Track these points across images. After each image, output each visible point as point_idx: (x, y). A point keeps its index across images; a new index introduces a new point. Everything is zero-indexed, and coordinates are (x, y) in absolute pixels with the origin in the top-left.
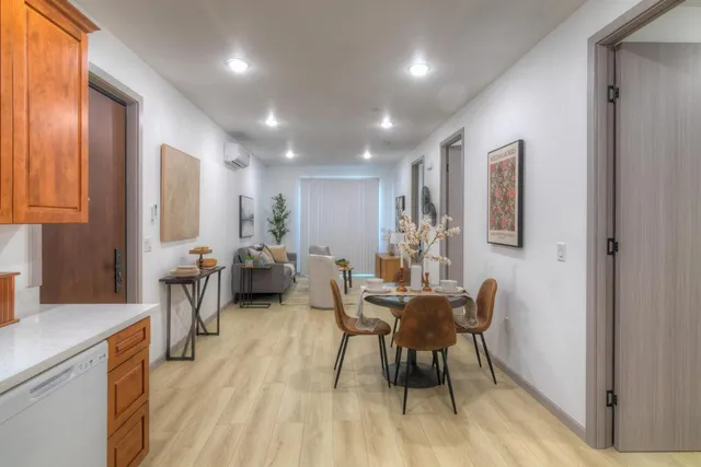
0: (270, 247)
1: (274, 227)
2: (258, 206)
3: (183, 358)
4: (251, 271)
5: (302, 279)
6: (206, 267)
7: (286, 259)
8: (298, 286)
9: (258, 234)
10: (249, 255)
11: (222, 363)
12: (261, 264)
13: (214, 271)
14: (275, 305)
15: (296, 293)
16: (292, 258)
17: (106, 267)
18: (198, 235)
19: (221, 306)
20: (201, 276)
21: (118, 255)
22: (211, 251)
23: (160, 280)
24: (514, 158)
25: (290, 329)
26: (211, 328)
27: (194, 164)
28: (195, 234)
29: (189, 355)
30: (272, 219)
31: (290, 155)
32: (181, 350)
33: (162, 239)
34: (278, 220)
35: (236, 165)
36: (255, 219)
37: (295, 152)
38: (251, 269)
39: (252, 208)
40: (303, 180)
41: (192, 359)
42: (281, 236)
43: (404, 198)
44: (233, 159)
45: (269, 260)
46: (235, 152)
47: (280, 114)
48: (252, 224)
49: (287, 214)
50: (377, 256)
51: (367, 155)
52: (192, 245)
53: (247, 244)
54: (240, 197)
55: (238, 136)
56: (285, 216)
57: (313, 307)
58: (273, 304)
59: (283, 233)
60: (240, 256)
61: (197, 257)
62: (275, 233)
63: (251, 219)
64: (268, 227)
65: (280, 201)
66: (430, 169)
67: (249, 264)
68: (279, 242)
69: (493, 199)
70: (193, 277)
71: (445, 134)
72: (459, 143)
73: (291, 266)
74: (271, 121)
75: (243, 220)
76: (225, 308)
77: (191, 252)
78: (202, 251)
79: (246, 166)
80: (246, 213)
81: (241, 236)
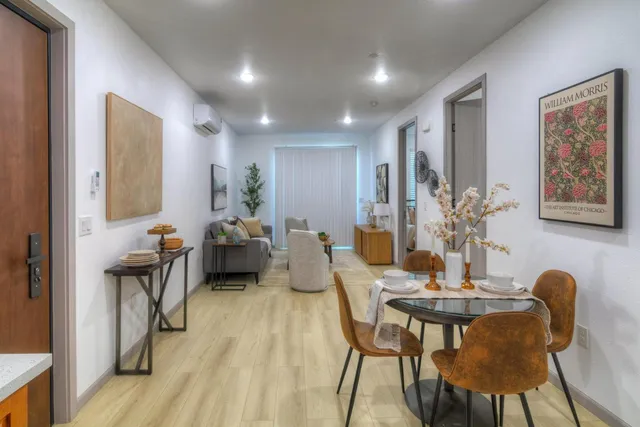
0: (244, 220)
1: (248, 198)
2: (231, 174)
3: (138, 372)
4: (224, 247)
5: (277, 252)
6: (169, 250)
7: (261, 233)
8: (275, 262)
9: (231, 206)
10: (222, 230)
11: (187, 379)
12: (236, 240)
13: (179, 254)
14: (251, 286)
15: (273, 270)
16: (267, 231)
17: (12, 263)
18: (160, 210)
19: (189, 289)
20: (162, 262)
21: (35, 243)
22: (174, 231)
23: (107, 272)
24: (604, 98)
25: (271, 322)
26: (176, 322)
27: (154, 123)
28: (155, 209)
29: (145, 366)
30: (246, 189)
31: (265, 121)
32: (135, 359)
33: (109, 217)
34: (252, 191)
35: (207, 130)
36: (228, 191)
37: (269, 117)
38: (225, 246)
39: (225, 178)
40: (276, 149)
41: (149, 372)
42: (255, 208)
43: (387, 165)
44: (203, 122)
45: (244, 235)
46: (206, 115)
47: (257, 66)
48: (226, 196)
49: (261, 185)
50: (356, 228)
51: (348, 120)
52: (151, 223)
53: (219, 217)
54: (212, 166)
55: (209, 97)
56: (259, 187)
57: (294, 290)
58: (248, 285)
59: (258, 204)
60: (212, 232)
61: (158, 237)
62: (248, 205)
63: (224, 189)
64: (241, 197)
65: (254, 170)
66: (427, 131)
67: (222, 240)
68: (253, 214)
69: (552, 159)
70: (150, 266)
71: (452, 86)
72: (477, 95)
73: (266, 240)
74: (247, 76)
75: (215, 191)
76: (195, 291)
77: (151, 232)
78: (163, 231)
79: (218, 132)
80: (219, 183)
81: (213, 209)
